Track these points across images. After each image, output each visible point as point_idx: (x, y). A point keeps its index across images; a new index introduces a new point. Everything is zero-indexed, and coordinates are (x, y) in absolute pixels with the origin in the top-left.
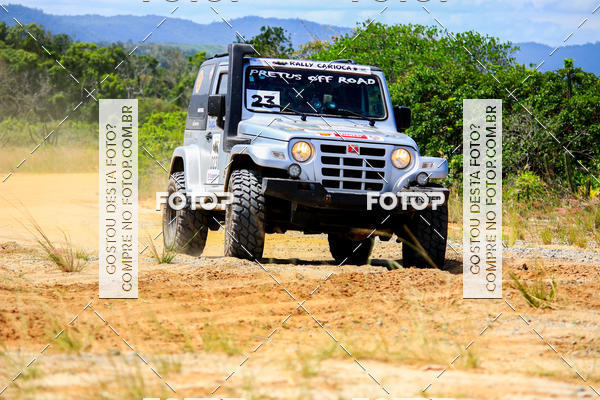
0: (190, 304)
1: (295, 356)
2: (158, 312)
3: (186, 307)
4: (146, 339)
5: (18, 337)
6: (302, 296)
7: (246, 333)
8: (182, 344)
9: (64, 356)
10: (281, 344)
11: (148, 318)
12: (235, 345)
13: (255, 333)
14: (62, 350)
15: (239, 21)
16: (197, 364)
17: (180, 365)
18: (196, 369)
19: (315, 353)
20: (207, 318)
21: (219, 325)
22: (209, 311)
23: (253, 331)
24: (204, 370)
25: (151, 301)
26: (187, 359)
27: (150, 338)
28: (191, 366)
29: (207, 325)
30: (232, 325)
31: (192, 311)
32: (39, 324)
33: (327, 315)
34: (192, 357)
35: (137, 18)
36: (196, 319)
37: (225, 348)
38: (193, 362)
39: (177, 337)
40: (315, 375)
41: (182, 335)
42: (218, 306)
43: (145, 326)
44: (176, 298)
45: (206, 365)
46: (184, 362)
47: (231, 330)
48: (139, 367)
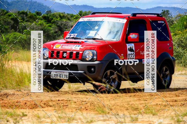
0: (140, 99)
1: (174, 115)
2: (130, 101)
3: (139, 99)
4: (127, 110)
5: (87, 109)
6: (176, 96)
7: (158, 108)
8: (138, 112)
9: (101, 115)
10: (170, 111)
11: (127, 103)
12: (155, 112)
13: (161, 108)
14: (100, 114)
15: (155, 8)
16: (143, 118)
17: (137, 118)
18: (143, 120)
19: (181, 115)
20: (146, 103)
21: (150, 105)
22: (147, 101)
23: (161, 107)
24: (145, 120)
25: (128, 98)
26: (140, 116)
27: (128, 110)
28: (141, 118)
29: (146, 105)
30: (154, 105)
31: (141, 101)
32: (93, 105)
33: (185, 102)
34: (141, 116)
35: (123, 8)
36: (142, 103)
37: (152, 113)
38: (142, 117)
39: (136, 109)
40: (181, 121)
41: (138, 109)
42: (149, 99)
43: (126, 106)
44: (136, 97)
45: (146, 118)
46: (139, 118)
47: (154, 106)
48: (125, 119)
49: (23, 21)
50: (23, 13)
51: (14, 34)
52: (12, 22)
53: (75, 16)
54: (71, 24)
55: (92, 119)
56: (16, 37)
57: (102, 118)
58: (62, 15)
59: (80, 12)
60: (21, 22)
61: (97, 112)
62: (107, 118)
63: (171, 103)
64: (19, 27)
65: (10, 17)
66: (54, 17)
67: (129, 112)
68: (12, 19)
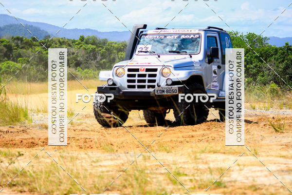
1: (191, 152)
2: (141, 138)
4: (137, 147)
5: (92, 148)
6: (193, 131)
7: (173, 145)
9: (108, 154)
10: (186, 148)
12: (169, 149)
14: (107, 152)
17: (150, 157)
19: (199, 151)
20: (159, 140)
21: (164, 142)
23: (176, 144)
27: (139, 147)
29: (159, 142)
30: (168, 142)
31: (154, 137)
33: (202, 137)
34: (154, 153)
37: (166, 150)
40: (199, 159)
41: (150, 146)
45: (159, 157)
49: (18, 48)
50: (18, 39)
51: (8, 63)
52: (5, 50)
53: (76, 41)
54: (72, 50)
55: (98, 158)
56: (9, 66)
57: (109, 157)
58: (61, 40)
59: (81, 37)
60: (15, 49)
61: (104, 151)
62: (116, 157)
63: (188, 139)
64: (13, 55)
65: (3, 44)
66: (53, 43)
67: (140, 150)
68: (5, 46)
